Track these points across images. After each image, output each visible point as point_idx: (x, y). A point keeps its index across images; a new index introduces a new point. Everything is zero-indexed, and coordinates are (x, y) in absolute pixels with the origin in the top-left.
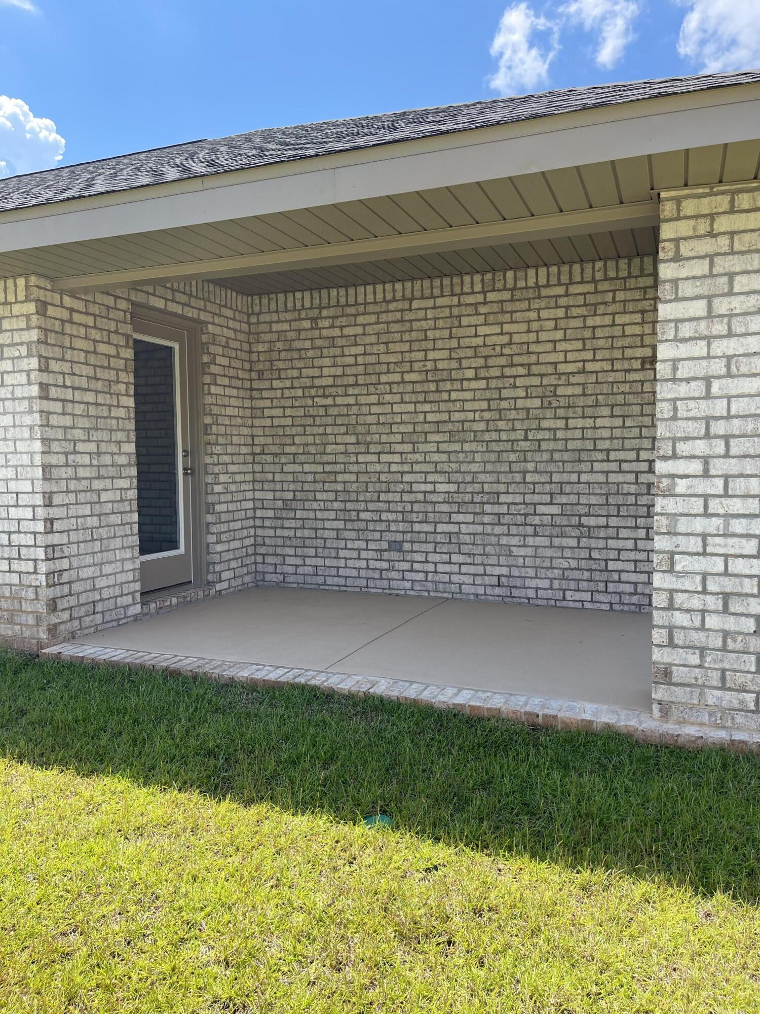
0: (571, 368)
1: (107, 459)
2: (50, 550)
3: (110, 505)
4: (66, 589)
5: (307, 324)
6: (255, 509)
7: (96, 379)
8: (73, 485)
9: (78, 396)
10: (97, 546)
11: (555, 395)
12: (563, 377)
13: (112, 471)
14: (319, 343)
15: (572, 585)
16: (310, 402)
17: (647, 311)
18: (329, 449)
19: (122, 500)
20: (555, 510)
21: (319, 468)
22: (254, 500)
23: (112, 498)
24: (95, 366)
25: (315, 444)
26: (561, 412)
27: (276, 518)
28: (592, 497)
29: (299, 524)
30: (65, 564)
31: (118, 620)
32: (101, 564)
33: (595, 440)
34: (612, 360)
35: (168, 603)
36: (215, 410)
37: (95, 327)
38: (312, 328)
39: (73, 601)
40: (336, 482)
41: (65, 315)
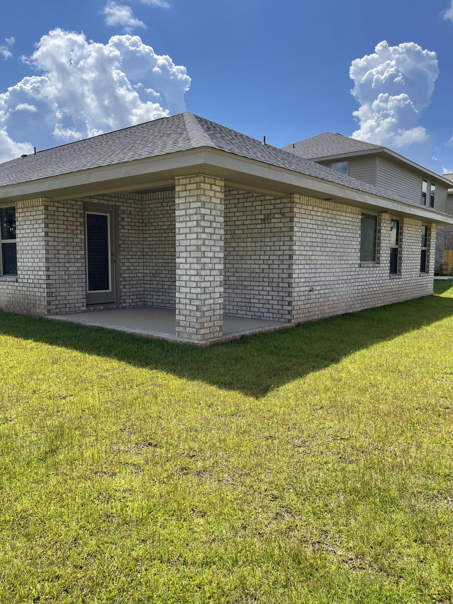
0: (239, 223)
1: (72, 256)
2: (48, 285)
3: (73, 272)
4: (54, 298)
5: (160, 205)
6: (144, 277)
7: (67, 229)
8: (57, 265)
9: (60, 235)
10: (67, 285)
11: (235, 234)
12: (237, 226)
13: (74, 260)
14: (163, 212)
15: (240, 308)
16: (160, 235)
17: (263, 200)
18: (167, 253)
19: (78, 270)
20: (235, 279)
21: (163, 261)
22: (143, 273)
23: (74, 270)
24: (67, 225)
25: (162, 252)
26: (236, 240)
27: (150, 280)
28: (246, 274)
29: (157, 283)
30: (54, 290)
31: (76, 311)
32: (69, 292)
33: (247, 251)
34: (252, 220)
35: (99, 308)
36: (123, 238)
37: (67, 212)
38: (161, 207)
39: (57, 302)
40: (168, 266)
41: (55, 209)
